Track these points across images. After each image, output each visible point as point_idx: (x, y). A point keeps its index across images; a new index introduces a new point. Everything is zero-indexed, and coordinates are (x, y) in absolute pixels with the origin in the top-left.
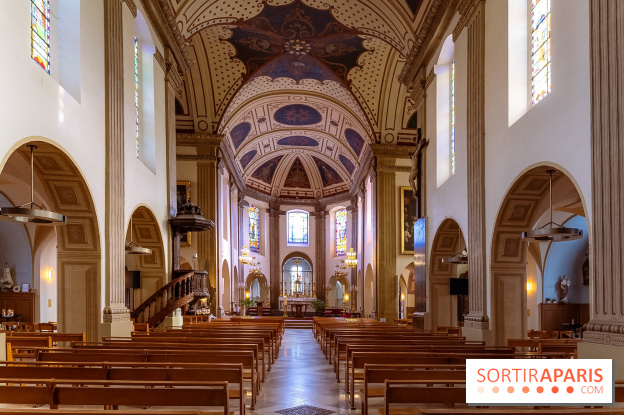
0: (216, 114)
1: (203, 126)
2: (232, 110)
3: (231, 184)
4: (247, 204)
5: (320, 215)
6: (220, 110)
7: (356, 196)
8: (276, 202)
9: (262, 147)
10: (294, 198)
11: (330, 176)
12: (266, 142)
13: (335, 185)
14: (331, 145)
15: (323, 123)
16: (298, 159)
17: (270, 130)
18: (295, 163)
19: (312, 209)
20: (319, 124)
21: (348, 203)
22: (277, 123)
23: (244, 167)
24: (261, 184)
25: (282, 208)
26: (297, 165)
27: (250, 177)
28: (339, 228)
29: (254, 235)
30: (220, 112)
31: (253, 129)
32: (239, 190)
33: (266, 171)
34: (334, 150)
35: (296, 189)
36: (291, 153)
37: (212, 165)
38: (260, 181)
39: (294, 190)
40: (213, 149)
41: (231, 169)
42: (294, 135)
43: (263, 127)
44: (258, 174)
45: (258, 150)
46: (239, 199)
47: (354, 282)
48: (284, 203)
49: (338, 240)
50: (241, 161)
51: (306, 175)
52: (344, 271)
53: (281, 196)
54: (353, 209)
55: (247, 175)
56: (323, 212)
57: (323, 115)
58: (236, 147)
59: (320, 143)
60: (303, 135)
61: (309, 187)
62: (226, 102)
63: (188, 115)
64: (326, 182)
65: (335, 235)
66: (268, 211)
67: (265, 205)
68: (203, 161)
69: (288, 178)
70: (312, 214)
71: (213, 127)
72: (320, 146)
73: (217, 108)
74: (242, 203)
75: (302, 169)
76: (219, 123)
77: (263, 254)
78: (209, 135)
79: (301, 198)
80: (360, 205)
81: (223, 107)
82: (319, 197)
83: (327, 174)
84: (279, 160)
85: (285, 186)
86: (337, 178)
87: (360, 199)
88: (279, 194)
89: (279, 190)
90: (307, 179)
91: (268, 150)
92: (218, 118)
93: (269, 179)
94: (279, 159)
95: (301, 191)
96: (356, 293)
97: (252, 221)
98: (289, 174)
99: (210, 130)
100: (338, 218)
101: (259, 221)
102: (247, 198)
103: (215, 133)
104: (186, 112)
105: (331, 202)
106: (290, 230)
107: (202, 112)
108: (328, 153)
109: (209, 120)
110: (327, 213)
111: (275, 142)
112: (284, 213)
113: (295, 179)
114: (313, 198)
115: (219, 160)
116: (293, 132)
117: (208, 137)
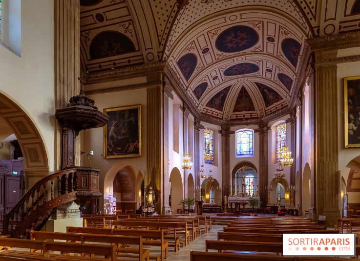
0: (160, 44)
1: (150, 57)
2: (174, 39)
3: (184, 109)
4: (203, 128)
5: (262, 132)
6: (163, 41)
7: (295, 109)
8: (227, 124)
9: (211, 79)
10: (241, 119)
11: (271, 97)
12: (214, 75)
13: (275, 104)
14: (270, 66)
15: (260, 43)
16: (243, 88)
17: (215, 61)
18: (241, 92)
19: (257, 127)
20: (257, 46)
21: (288, 116)
22: (220, 52)
23: (198, 98)
24: (215, 111)
25: (232, 129)
26: (243, 92)
27: (204, 106)
28: (279, 139)
29: (209, 150)
30: (163, 42)
31: (199, 61)
32: (195, 117)
33: (218, 101)
34: (273, 71)
35: (244, 112)
36: (237, 82)
37: (158, 88)
38: (214, 110)
39: (240, 114)
40: (159, 75)
41: (183, 96)
42: (236, 63)
43: (208, 58)
44: (211, 104)
45: (208, 82)
46: (195, 124)
47: (293, 183)
48: (233, 125)
49: (279, 149)
50: (195, 92)
51: (250, 100)
52: (282, 173)
53: (231, 120)
54: (292, 121)
55: (201, 105)
56: (265, 128)
57: (260, 33)
58: (187, 79)
59: (261, 67)
60: (244, 61)
61: (254, 110)
62: (167, 31)
63: (139, 50)
64: (268, 103)
65: (276, 146)
66: (221, 132)
67: (217, 128)
68: (152, 87)
69: (236, 104)
70: (256, 131)
71: (158, 56)
72: (260, 70)
73: (160, 38)
74: (198, 127)
75: (248, 96)
76: (163, 52)
77: (216, 165)
78: (155, 63)
79: (247, 119)
80: (298, 115)
81: (165, 37)
82: (262, 116)
83: (268, 95)
84: (228, 91)
85: (234, 111)
86: (277, 97)
87: (298, 111)
88: (229, 119)
89: (229, 115)
90: (252, 103)
91: (217, 82)
92: (162, 47)
93: (220, 107)
94: (227, 89)
95: (247, 114)
96: (295, 192)
97: (207, 141)
98: (237, 101)
99: (156, 59)
100: (279, 131)
101: (214, 140)
102: (202, 123)
103: (161, 60)
104: (137, 49)
105: (273, 119)
106: (239, 145)
107: (148, 46)
108: (268, 75)
109: (155, 51)
110: (269, 128)
111: (222, 74)
112: (233, 133)
113: (242, 105)
114: (257, 118)
115: (164, 84)
116: (235, 59)
117: (154, 65)
